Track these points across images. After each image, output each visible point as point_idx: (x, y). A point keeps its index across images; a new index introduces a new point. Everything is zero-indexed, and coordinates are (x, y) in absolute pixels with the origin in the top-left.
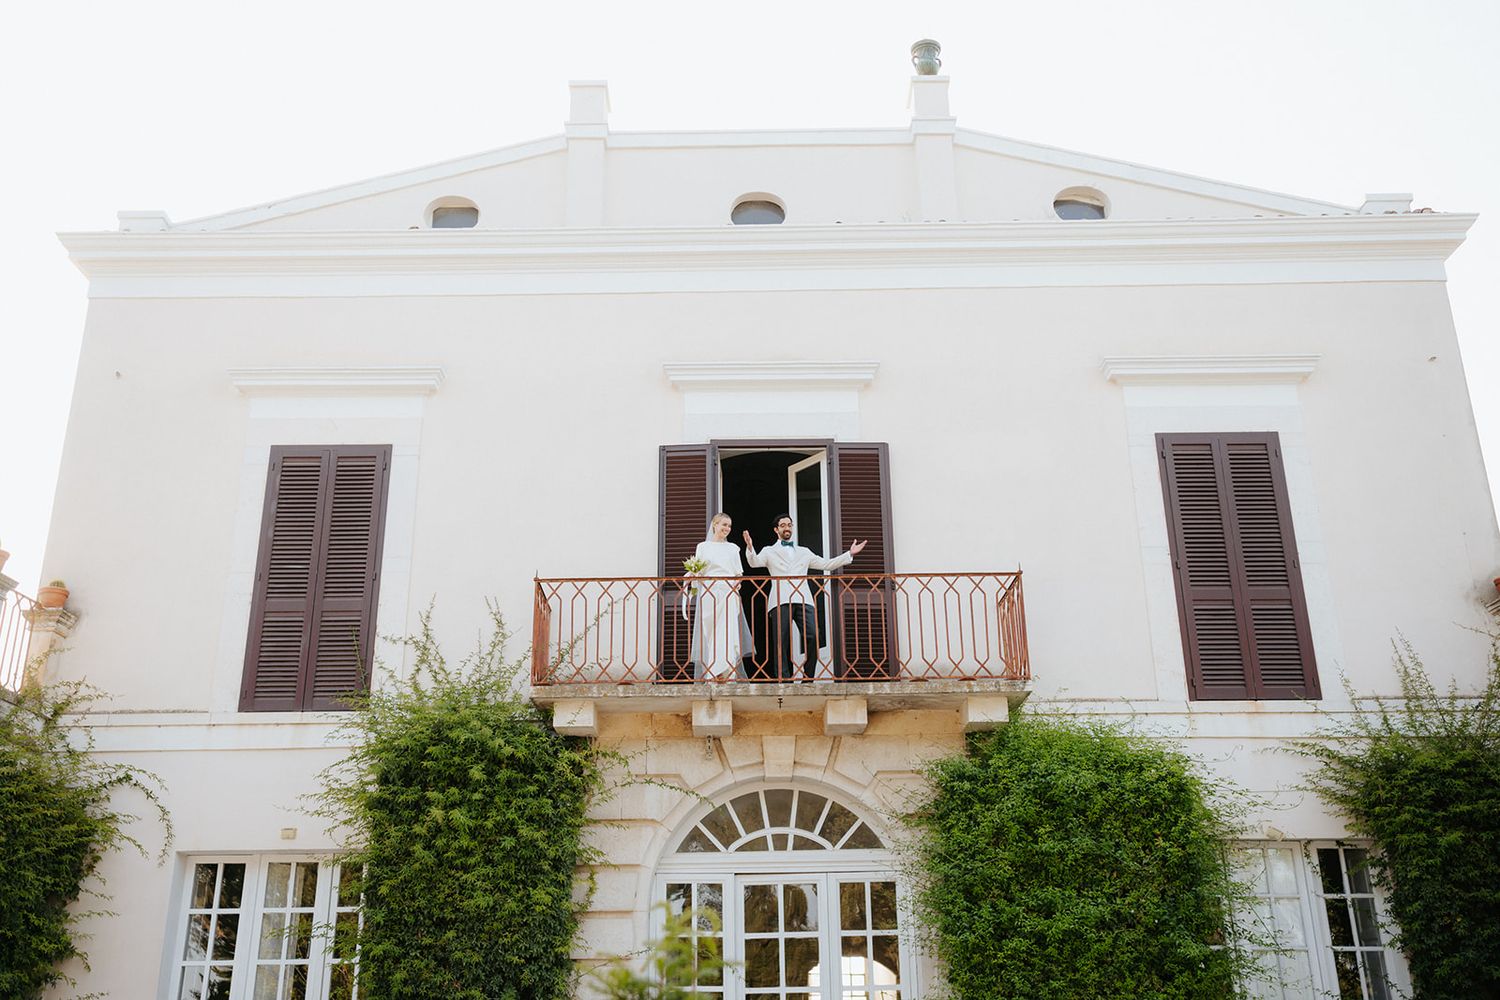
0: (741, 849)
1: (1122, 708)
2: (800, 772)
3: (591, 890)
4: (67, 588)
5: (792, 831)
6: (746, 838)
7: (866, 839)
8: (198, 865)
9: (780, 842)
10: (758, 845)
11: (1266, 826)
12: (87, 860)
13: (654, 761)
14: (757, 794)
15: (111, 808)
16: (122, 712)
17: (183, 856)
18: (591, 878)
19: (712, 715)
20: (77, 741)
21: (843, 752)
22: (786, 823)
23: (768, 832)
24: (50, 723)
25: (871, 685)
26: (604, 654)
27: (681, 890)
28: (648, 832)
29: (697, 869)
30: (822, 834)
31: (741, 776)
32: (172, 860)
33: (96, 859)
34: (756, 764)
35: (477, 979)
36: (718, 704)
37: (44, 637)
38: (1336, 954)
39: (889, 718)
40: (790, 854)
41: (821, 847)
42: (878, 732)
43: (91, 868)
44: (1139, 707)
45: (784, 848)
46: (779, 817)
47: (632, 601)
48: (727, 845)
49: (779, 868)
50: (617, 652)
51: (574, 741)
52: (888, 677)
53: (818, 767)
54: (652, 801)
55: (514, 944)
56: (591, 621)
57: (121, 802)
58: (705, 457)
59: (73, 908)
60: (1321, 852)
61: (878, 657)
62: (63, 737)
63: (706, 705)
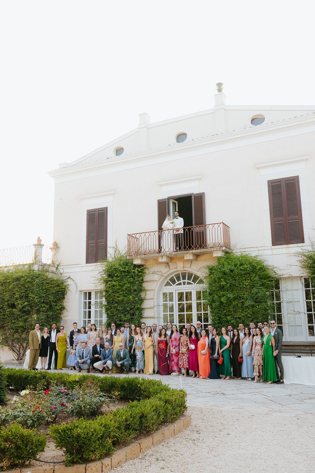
0: (177, 285)
1: (256, 249)
2: (185, 269)
3: (146, 295)
4: (57, 243)
5: (186, 281)
6: (177, 283)
7: (201, 282)
8: (84, 292)
9: (184, 283)
10: (180, 284)
11: (288, 274)
12: (65, 292)
13: (156, 268)
14: (179, 273)
15: (67, 283)
16: (68, 265)
17: (81, 291)
18: (146, 293)
19: (162, 259)
20: (62, 271)
21: (193, 264)
22: (185, 279)
23: (182, 281)
24: (57, 268)
25: (191, 251)
26: (145, 247)
27: (165, 295)
28: (156, 283)
29: (168, 290)
30: (193, 281)
31: (174, 270)
32: (78, 292)
33: (67, 292)
34: (175, 268)
35: (123, 313)
36: (163, 257)
37: (54, 252)
38: (307, 302)
39: (202, 256)
40: (186, 286)
41: (192, 284)
42: (200, 259)
43: (66, 294)
44: (259, 249)
45: (185, 284)
46: (184, 278)
47: (155, 235)
48: (174, 284)
49: (185, 288)
50: (147, 247)
51: (139, 266)
52: (194, 249)
53: (188, 268)
54: (156, 277)
55: (129, 306)
56: (145, 240)
57: (70, 282)
58: (166, 201)
59: (64, 301)
60: (305, 279)
61: (203, 243)
62: (59, 271)
63: (161, 257)
